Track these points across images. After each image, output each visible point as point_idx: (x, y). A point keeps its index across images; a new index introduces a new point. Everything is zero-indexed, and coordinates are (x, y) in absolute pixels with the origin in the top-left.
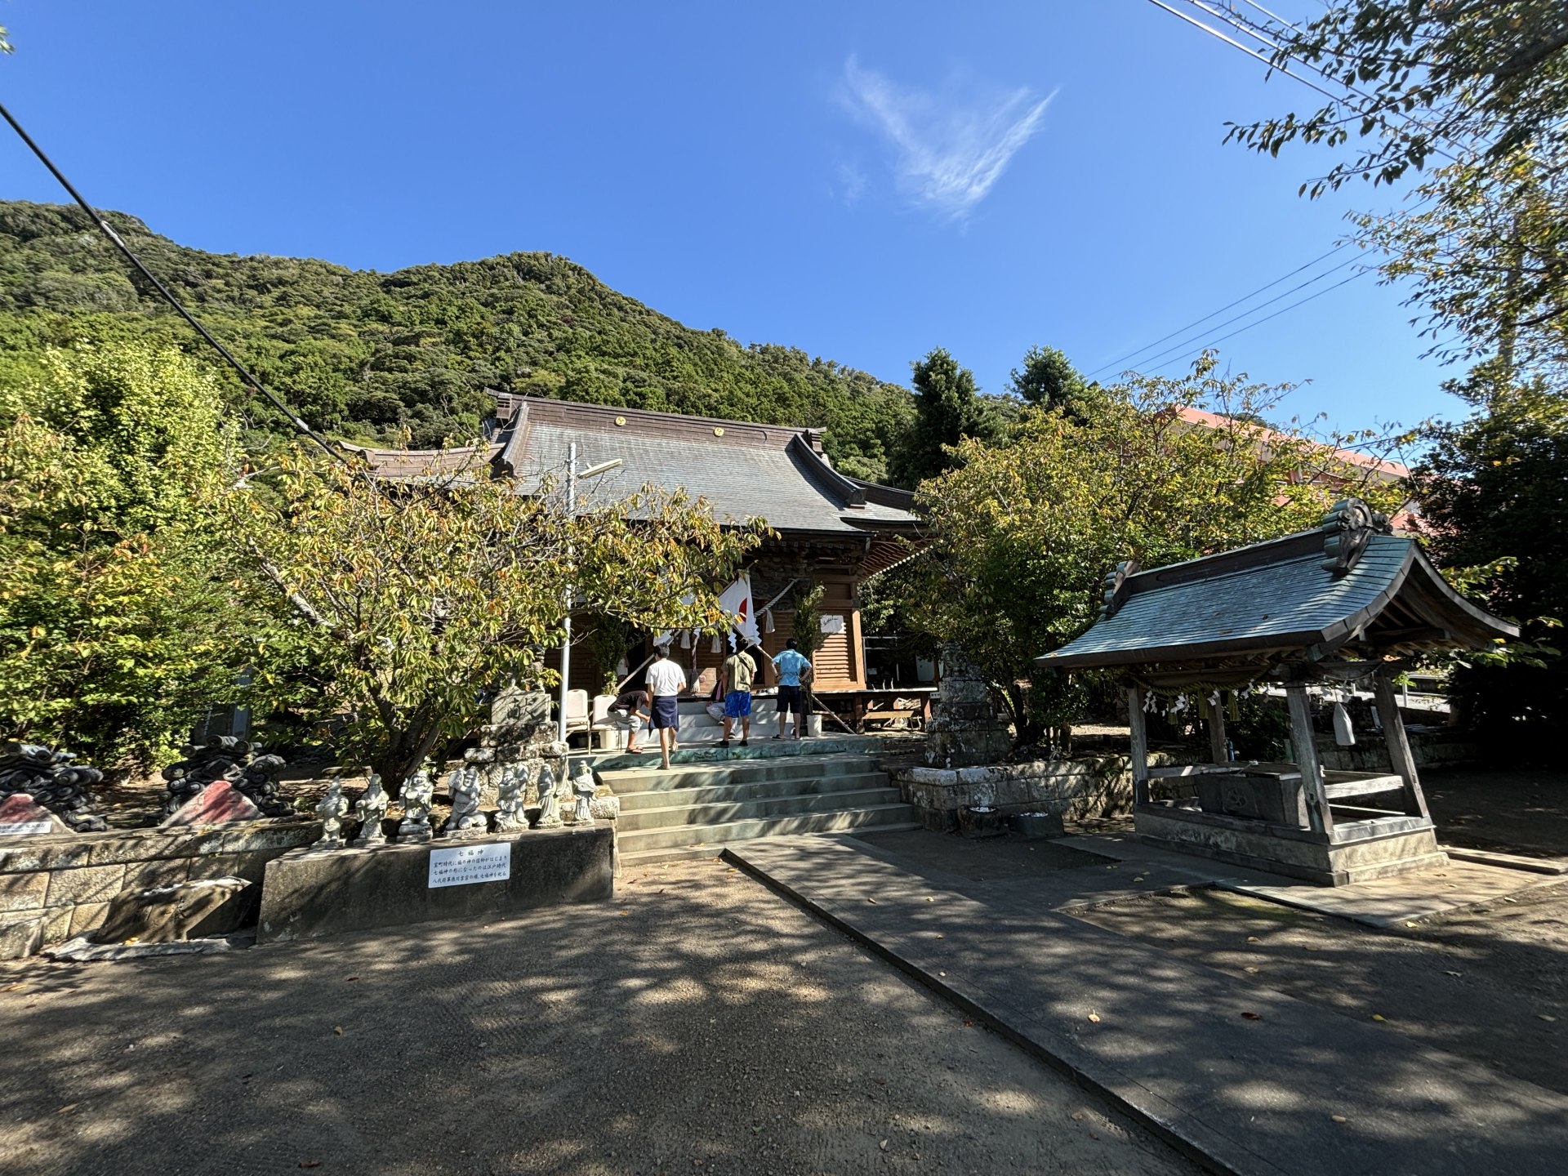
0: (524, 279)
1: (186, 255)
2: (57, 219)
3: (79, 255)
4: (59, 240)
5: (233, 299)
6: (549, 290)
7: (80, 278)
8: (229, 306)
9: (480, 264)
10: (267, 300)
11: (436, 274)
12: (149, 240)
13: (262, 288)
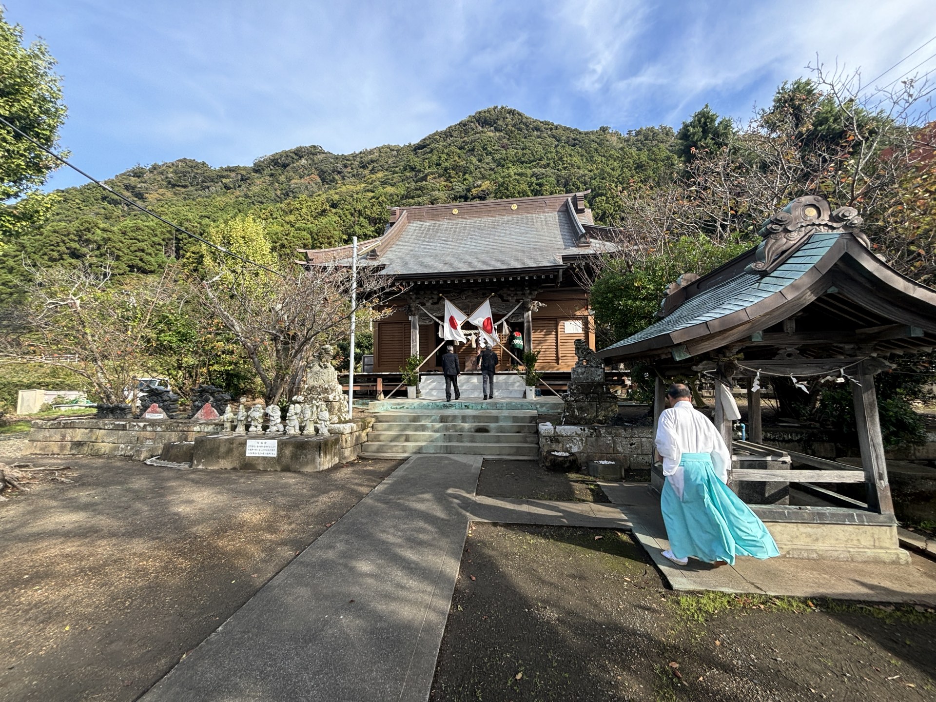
0: (482, 127)
1: (337, 158)
2: (294, 155)
3: (301, 170)
4: (295, 165)
5: (354, 175)
6: (496, 130)
7: (302, 181)
8: (352, 180)
9: (459, 124)
10: (367, 172)
11: (438, 137)
12: (323, 155)
13: (364, 167)
